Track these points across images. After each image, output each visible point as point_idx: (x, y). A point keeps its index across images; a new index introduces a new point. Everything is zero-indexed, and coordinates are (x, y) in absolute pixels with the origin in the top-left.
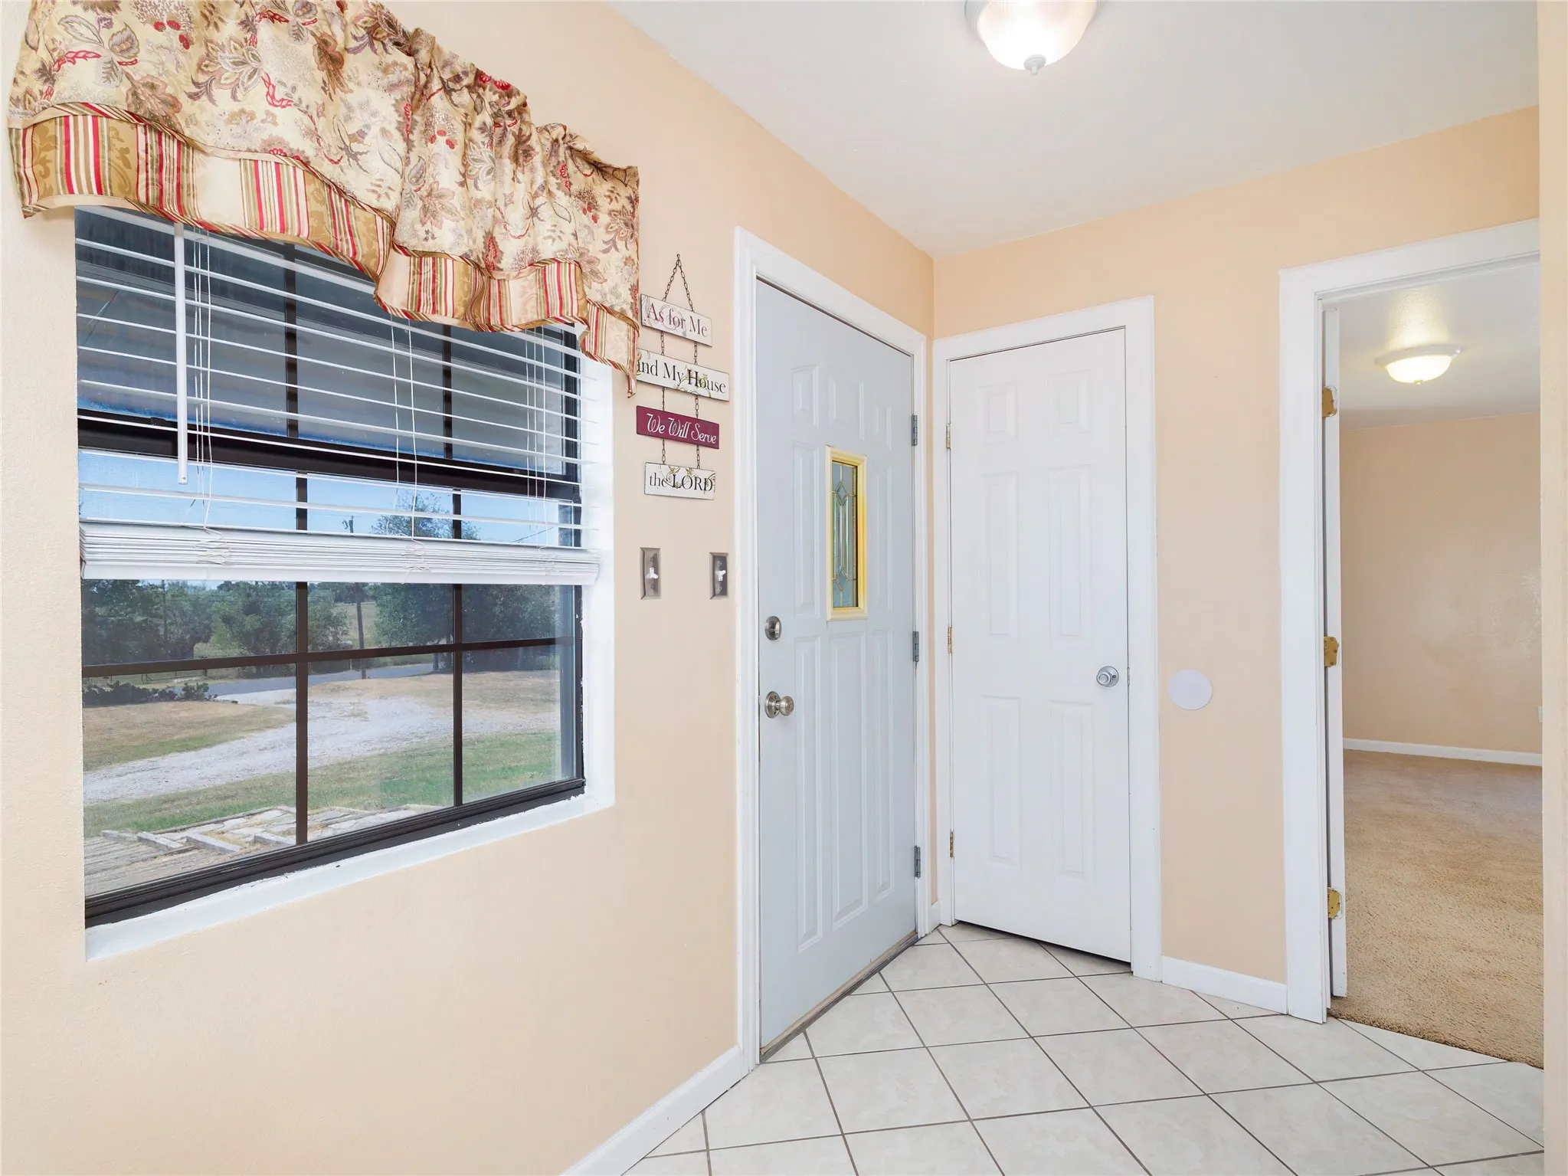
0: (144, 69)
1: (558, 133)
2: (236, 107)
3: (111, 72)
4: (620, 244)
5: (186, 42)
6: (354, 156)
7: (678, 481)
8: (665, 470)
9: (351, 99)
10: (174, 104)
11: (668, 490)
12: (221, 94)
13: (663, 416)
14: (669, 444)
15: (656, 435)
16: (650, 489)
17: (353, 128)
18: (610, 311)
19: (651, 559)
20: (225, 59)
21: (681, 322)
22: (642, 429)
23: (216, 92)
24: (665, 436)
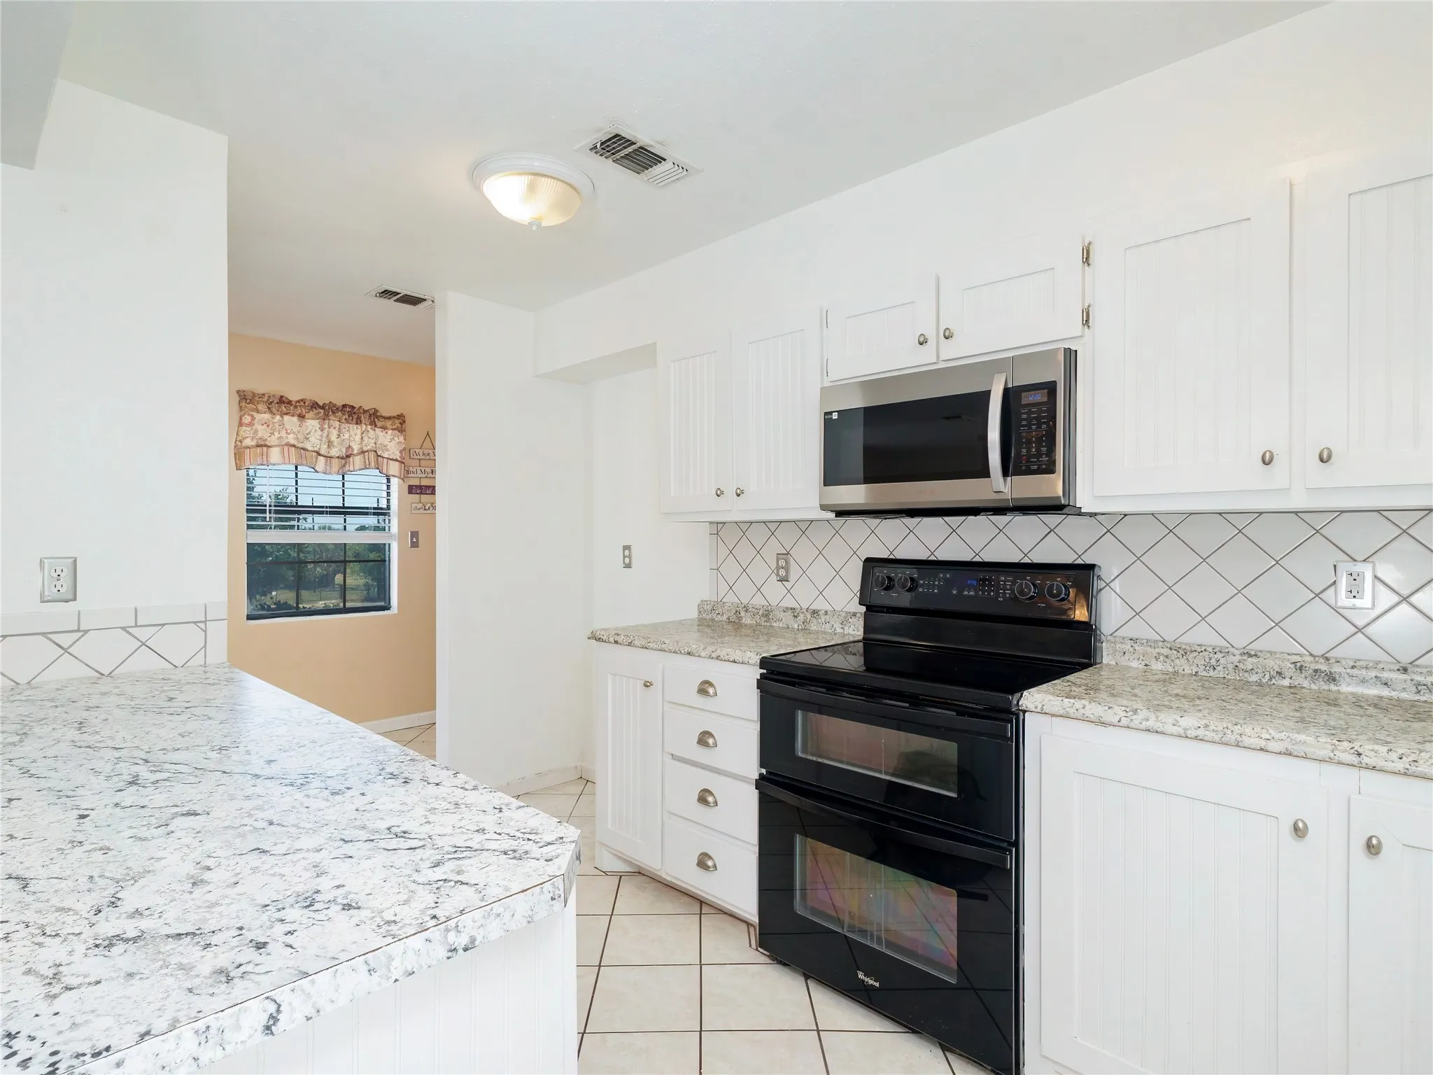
0: (260, 435)
1: (371, 412)
2: (279, 436)
3: (252, 439)
4: (396, 439)
5: (268, 426)
6: (307, 439)
7: (427, 508)
8: (420, 505)
9: (308, 424)
10: (266, 440)
11: (422, 511)
12: (276, 433)
13: (420, 487)
14: (422, 496)
15: (418, 494)
16: (413, 512)
17: (307, 432)
18: (392, 460)
19: (414, 534)
20: (277, 425)
21: (429, 454)
22: (410, 492)
23: (275, 433)
24: (421, 493)
